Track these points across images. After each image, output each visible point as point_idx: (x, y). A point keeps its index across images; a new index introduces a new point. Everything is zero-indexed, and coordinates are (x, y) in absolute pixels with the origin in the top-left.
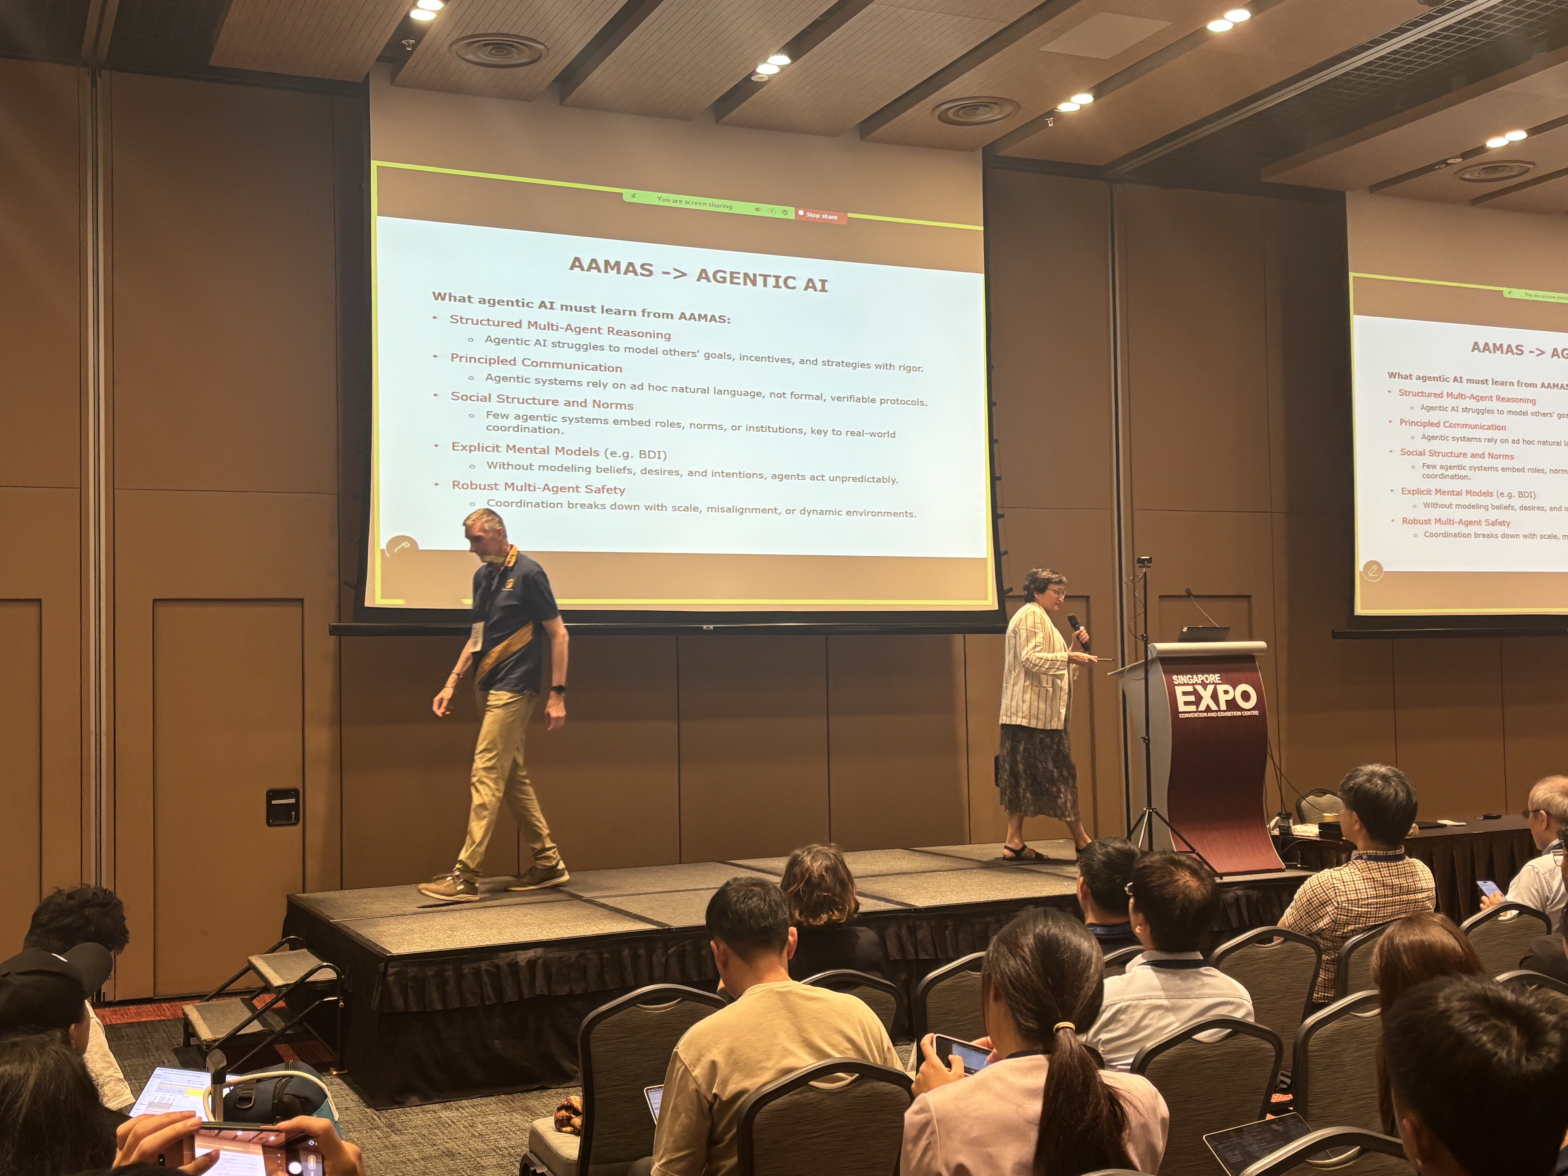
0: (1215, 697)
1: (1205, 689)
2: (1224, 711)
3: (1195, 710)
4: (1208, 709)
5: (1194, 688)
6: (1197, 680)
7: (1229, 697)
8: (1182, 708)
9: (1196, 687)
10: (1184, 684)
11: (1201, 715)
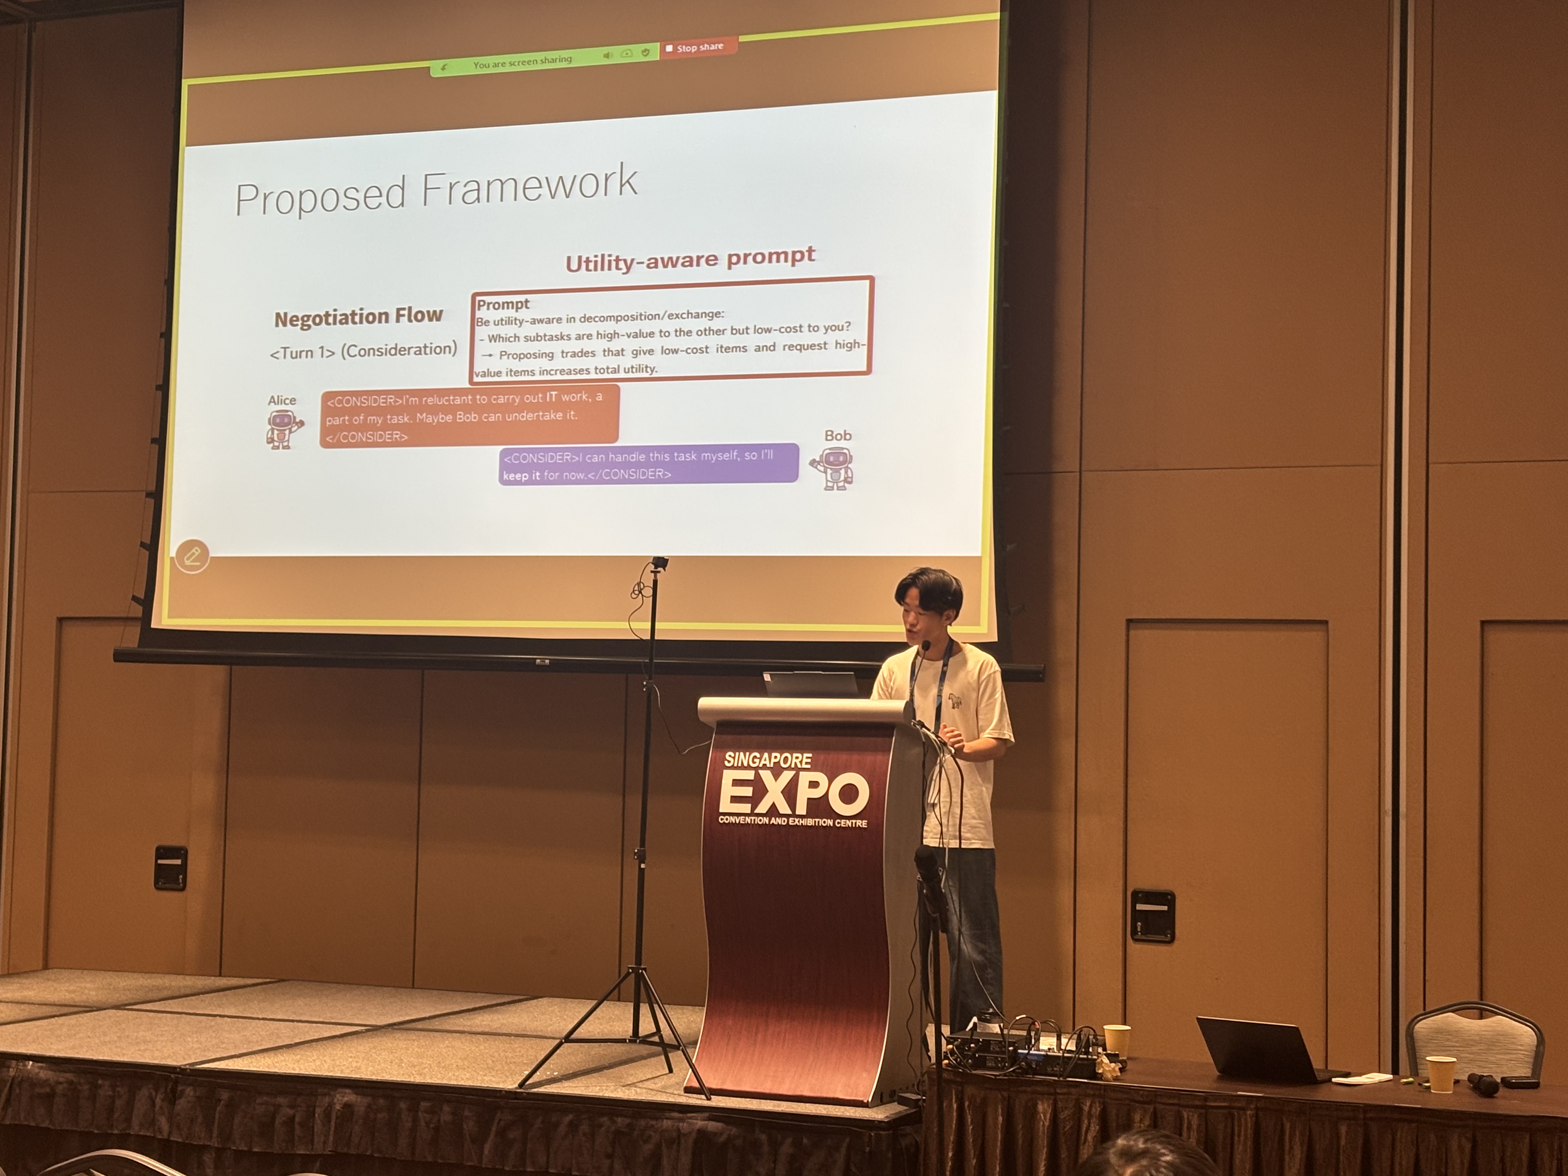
0: (790, 793)
1: (776, 776)
2: (802, 817)
3: (749, 812)
4: (773, 811)
5: (757, 775)
6: (767, 763)
7: (817, 793)
8: (725, 806)
9: (760, 772)
10: (743, 767)
11: (757, 820)
